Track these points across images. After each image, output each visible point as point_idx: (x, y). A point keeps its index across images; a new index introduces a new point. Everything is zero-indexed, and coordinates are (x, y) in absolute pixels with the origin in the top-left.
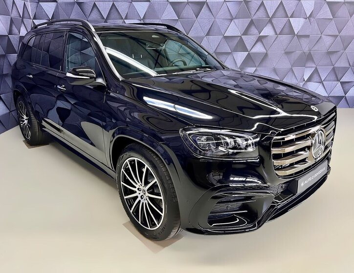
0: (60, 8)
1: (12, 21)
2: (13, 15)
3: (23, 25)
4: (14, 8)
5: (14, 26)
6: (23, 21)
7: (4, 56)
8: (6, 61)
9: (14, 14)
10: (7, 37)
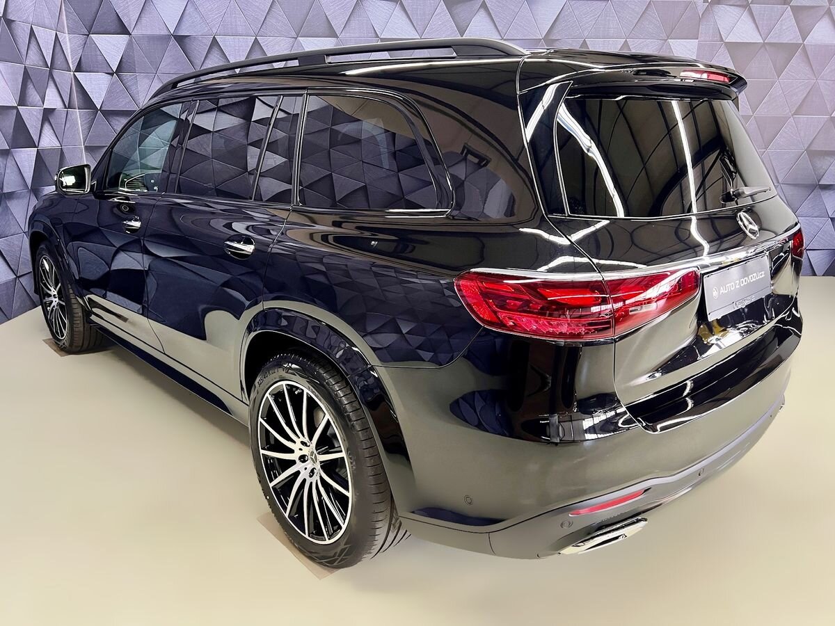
0: (135, 46)
1: (26, 76)
2: (28, 63)
3: (51, 84)
4: (33, 46)
5: (30, 86)
6: (51, 75)
7: (5, 153)
8: (10, 163)
9: (32, 60)
10: (15, 111)
